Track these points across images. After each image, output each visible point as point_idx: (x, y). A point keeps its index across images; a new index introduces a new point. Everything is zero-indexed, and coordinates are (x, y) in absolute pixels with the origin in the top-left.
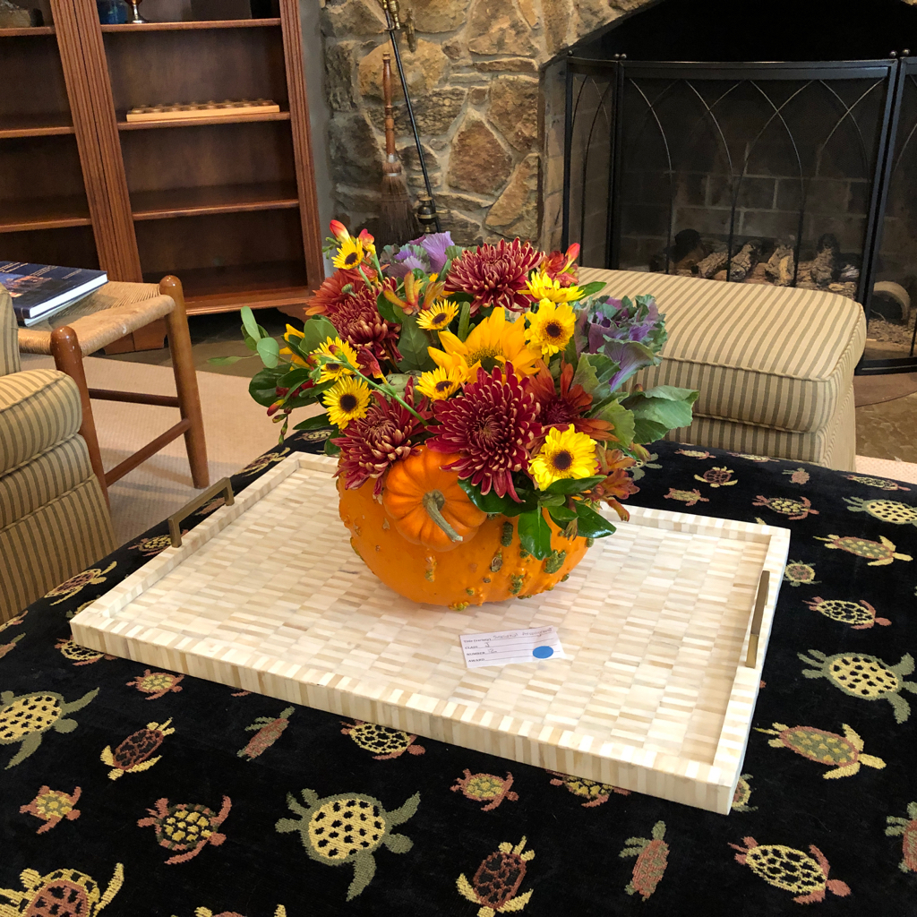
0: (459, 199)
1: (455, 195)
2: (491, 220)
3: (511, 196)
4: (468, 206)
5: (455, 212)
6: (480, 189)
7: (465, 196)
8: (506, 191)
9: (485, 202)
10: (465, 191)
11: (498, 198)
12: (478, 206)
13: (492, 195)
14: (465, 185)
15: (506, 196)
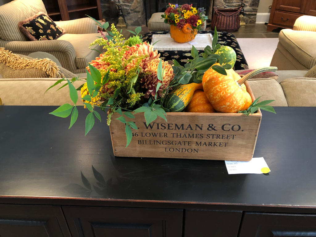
0: (125, 4)
1: (124, 4)
2: (131, 8)
3: (135, 3)
4: (126, 6)
5: (124, 7)
6: (129, 2)
7: (126, 4)
8: (134, 2)
9: (130, 5)
10: (125, 3)
11: (132, 4)
12: (129, 6)
13: (131, 3)
14: (126, 2)
15: (134, 3)
